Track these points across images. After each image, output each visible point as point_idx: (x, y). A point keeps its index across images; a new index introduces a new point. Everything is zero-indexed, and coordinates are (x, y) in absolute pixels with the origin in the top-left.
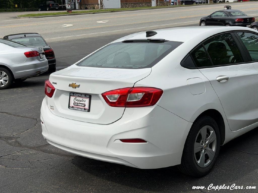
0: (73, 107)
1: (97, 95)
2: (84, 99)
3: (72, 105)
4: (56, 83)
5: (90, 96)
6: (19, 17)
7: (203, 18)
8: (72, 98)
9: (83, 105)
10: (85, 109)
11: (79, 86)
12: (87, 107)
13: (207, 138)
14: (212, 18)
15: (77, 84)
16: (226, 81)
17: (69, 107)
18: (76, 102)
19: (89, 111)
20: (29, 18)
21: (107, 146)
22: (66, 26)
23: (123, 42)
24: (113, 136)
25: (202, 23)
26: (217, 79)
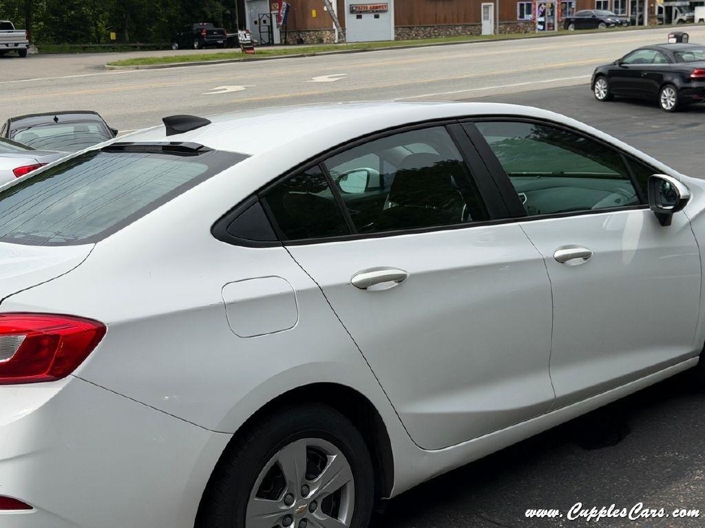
6: (112, 66)
7: (602, 67)
13: (313, 479)
14: (626, 67)
16: (397, 284)
20: (137, 68)
22: (225, 91)
25: (598, 83)
26: (355, 280)
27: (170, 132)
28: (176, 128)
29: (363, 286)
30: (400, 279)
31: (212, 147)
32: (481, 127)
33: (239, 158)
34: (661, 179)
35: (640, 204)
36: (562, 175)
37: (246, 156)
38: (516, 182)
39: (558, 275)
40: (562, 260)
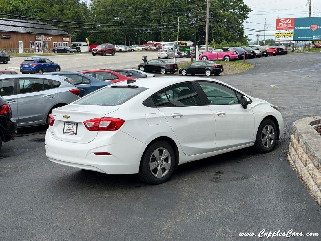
0: (66, 132)
1: (81, 123)
2: (74, 126)
3: (65, 130)
4: (55, 116)
5: (77, 124)
8: (66, 126)
9: (73, 131)
10: (73, 133)
11: (69, 117)
12: (75, 132)
13: (161, 156)
15: (69, 115)
17: (64, 132)
18: (68, 128)
19: (76, 134)
21: (86, 158)
23: (111, 87)
24: (89, 150)
26: (172, 115)
27: (128, 83)
28: (129, 82)
29: (173, 117)
30: (181, 116)
31: (139, 86)
32: (199, 83)
33: (146, 89)
34: (243, 97)
35: (239, 103)
36: (222, 97)
37: (148, 88)
38: (209, 98)
39: (218, 118)
40: (218, 115)
